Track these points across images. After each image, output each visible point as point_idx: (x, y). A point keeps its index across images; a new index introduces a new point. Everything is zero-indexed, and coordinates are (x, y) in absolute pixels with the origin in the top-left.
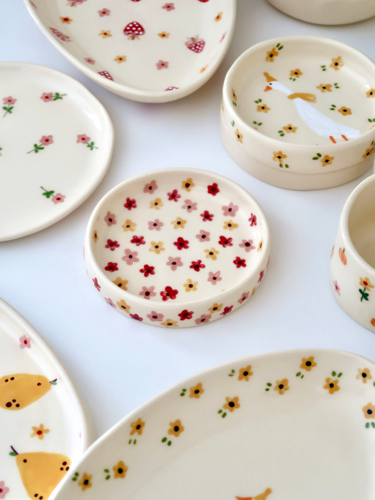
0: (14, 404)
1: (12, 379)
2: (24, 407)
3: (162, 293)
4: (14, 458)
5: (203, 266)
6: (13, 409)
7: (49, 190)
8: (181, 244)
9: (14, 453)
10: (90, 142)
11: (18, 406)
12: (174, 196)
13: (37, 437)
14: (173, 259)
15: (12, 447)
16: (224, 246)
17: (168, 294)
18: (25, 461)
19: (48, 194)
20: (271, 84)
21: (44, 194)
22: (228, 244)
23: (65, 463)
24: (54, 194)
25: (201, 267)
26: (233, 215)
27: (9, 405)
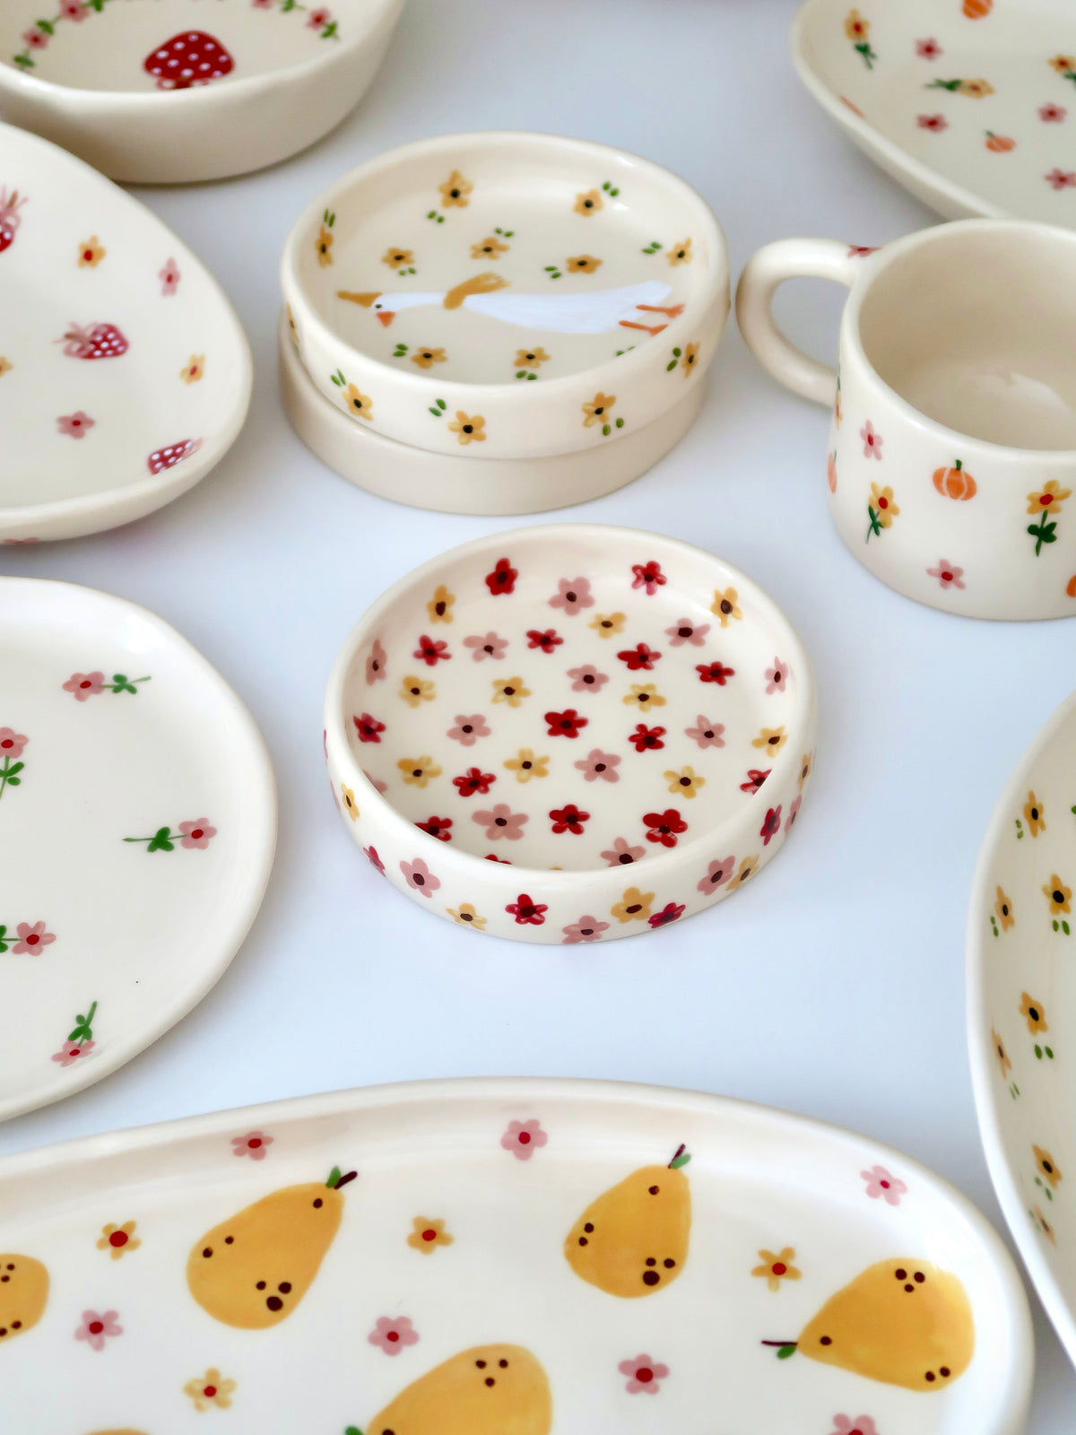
0: (659, 1268)
1: (589, 1228)
2: (684, 1255)
3: (651, 837)
4: (798, 1357)
5: (658, 731)
6: (670, 1279)
7: (153, 833)
8: (565, 724)
9: (786, 1348)
10: (109, 680)
11: (669, 1263)
12: (430, 652)
13: (783, 1281)
14: (588, 762)
15: (766, 1343)
16: (647, 667)
17: (664, 830)
18: (826, 1341)
19: (161, 841)
20: (378, 307)
21: (152, 848)
22: (650, 658)
23: (901, 1274)
24: (175, 831)
25: (658, 735)
26: (589, 602)
27: (651, 1279)
